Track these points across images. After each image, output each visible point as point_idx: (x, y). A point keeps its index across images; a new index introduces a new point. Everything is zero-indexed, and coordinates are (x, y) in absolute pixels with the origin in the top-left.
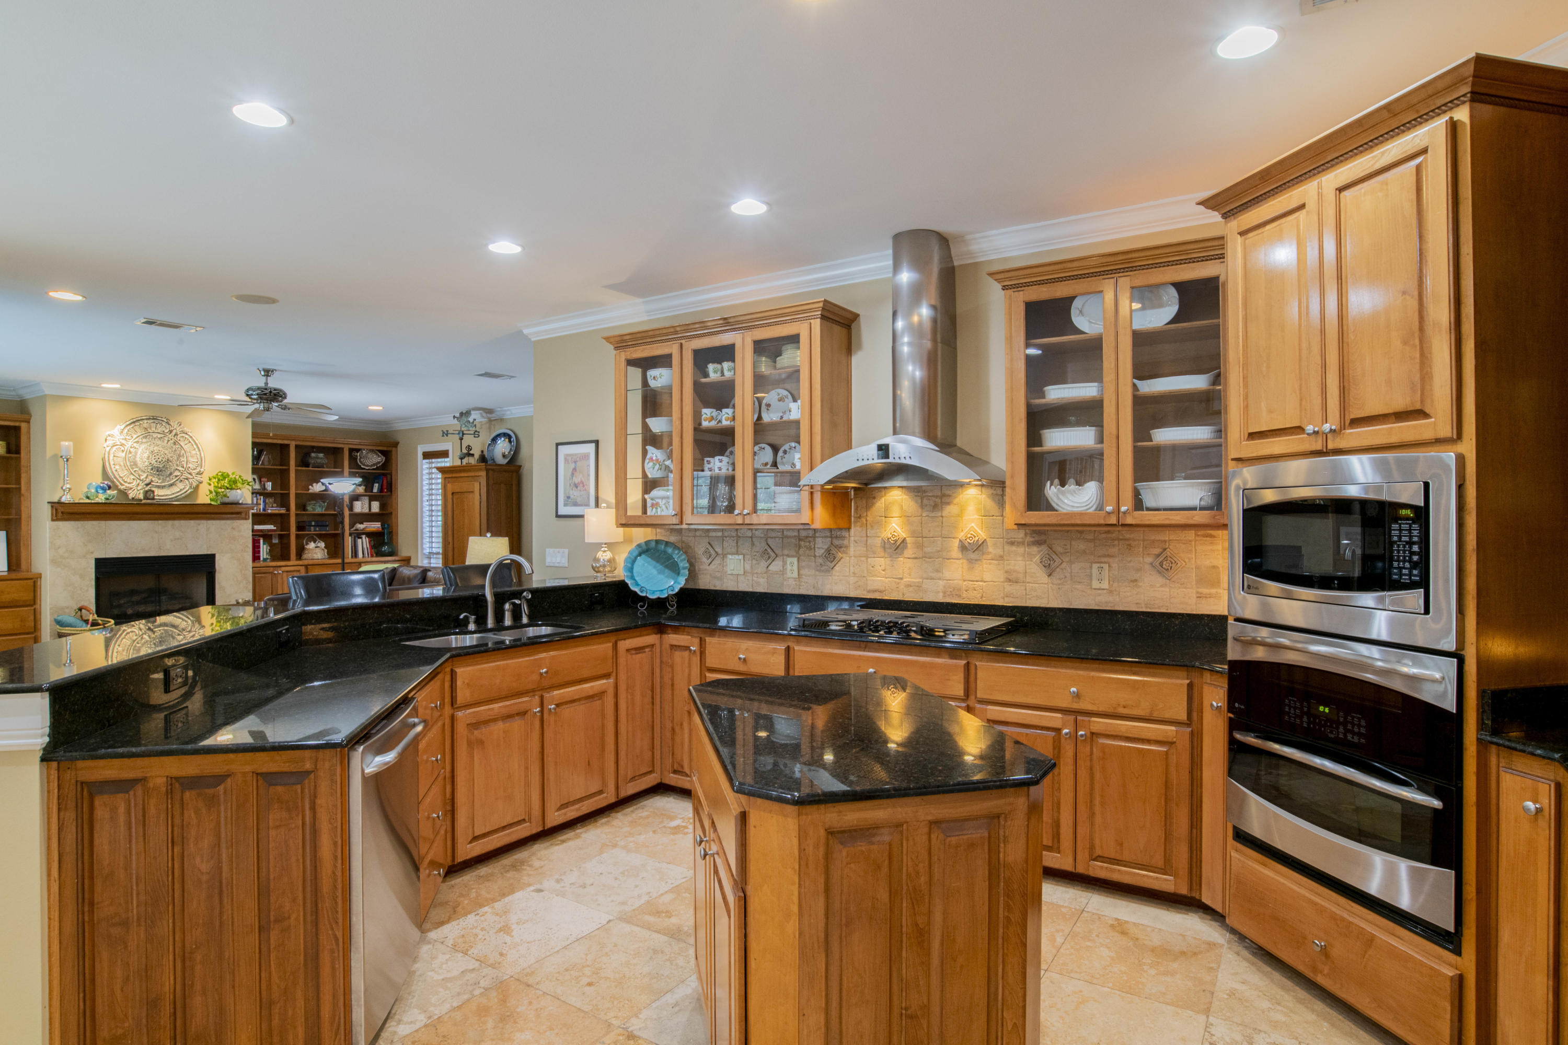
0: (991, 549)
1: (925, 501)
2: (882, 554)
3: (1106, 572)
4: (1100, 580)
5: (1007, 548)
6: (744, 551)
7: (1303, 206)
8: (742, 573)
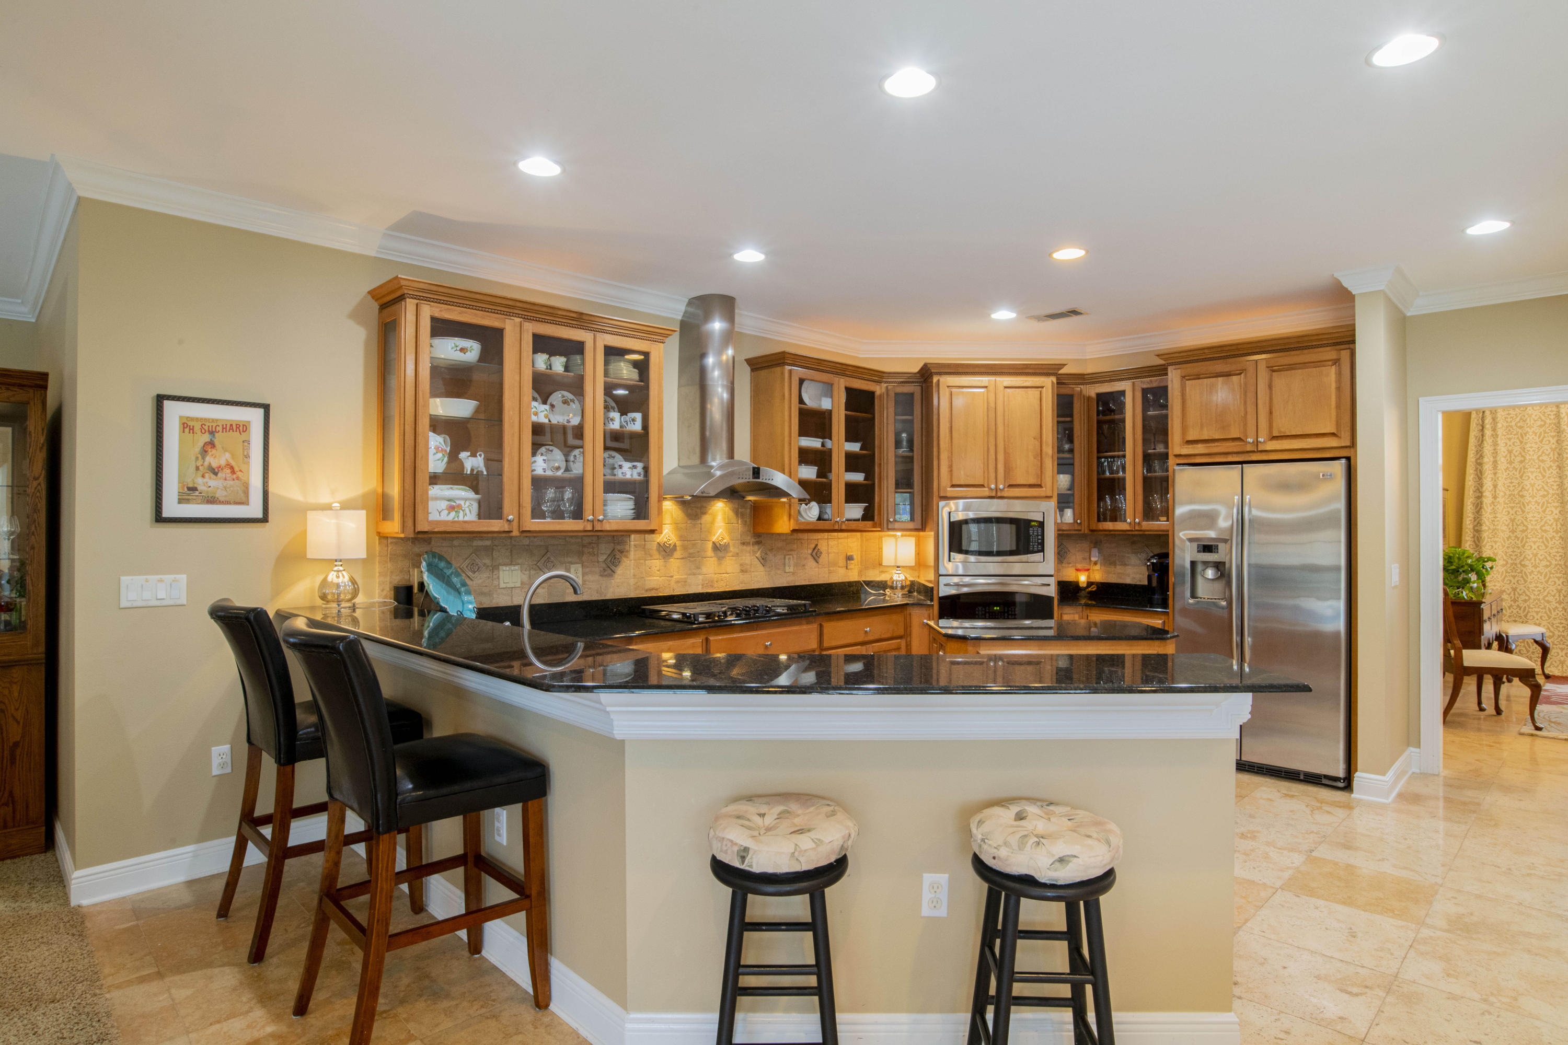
0: (731, 549)
1: (689, 511)
2: (657, 556)
3: (792, 562)
4: (790, 566)
5: (741, 547)
6: (520, 561)
7: (986, 387)
8: (519, 585)
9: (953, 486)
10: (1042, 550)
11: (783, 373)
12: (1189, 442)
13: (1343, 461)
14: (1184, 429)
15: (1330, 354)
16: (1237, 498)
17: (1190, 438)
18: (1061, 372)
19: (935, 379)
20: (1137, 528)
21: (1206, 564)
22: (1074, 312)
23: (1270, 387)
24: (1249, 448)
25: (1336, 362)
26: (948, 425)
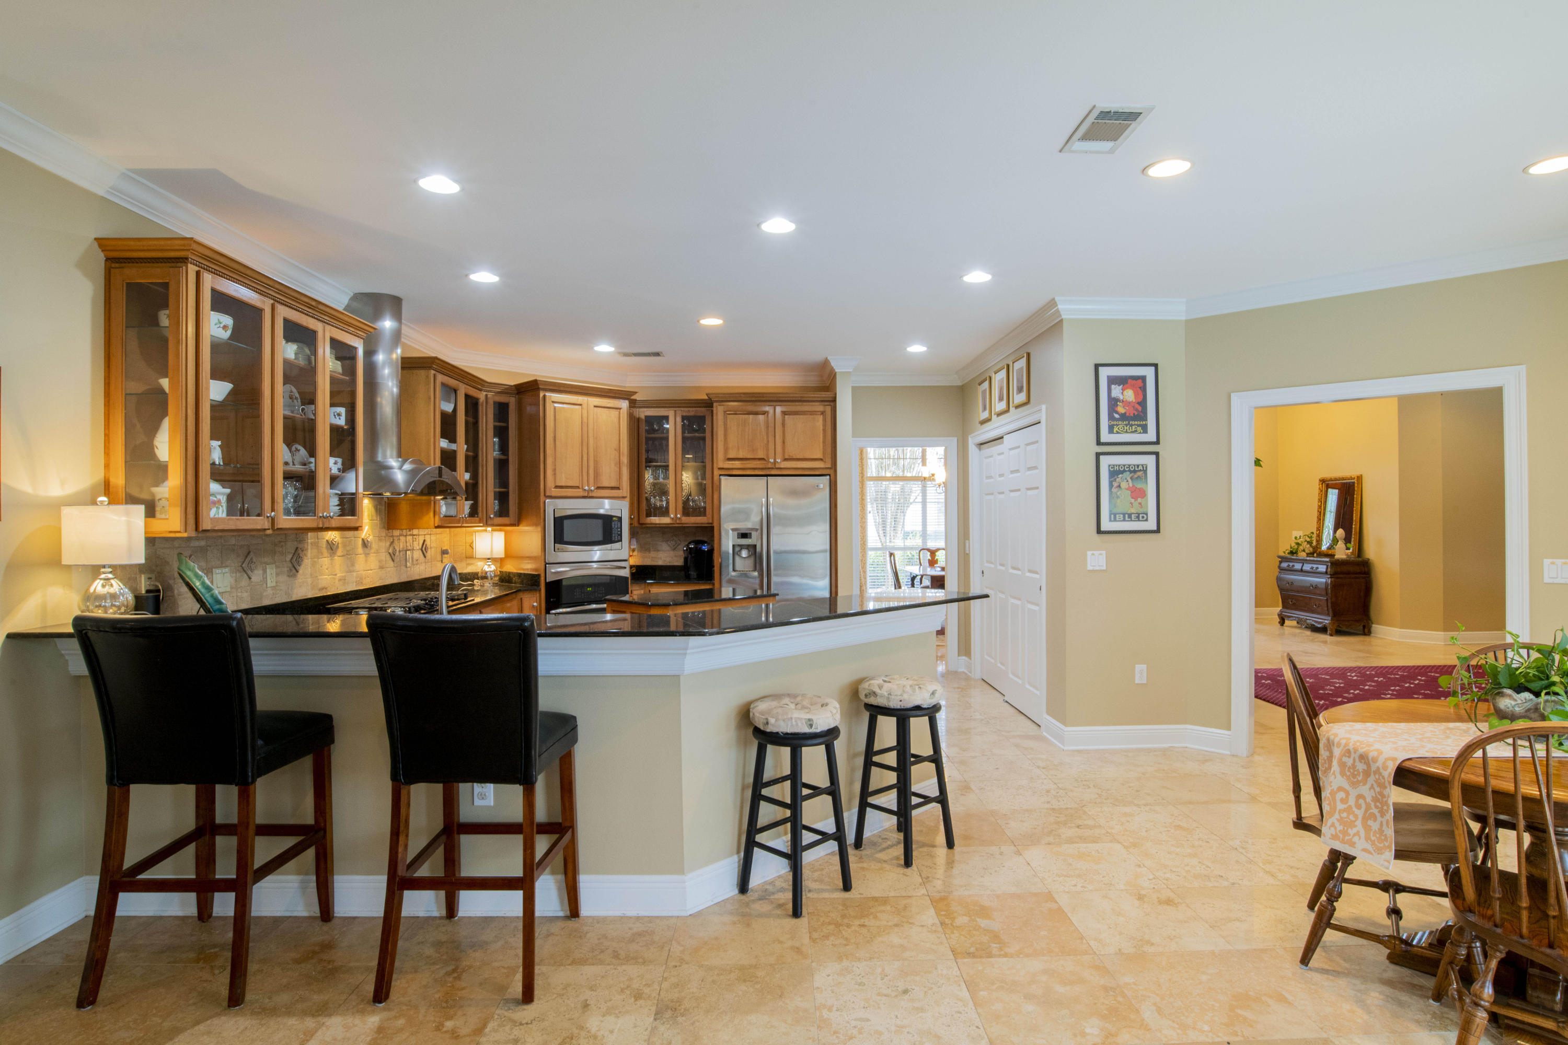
0: (373, 545)
2: (327, 554)
5: (379, 544)
6: (228, 562)
7: (581, 405)
8: (228, 589)
9: (557, 487)
10: (621, 540)
11: (427, 377)
12: (730, 459)
13: (828, 477)
14: (726, 450)
15: (819, 407)
16: (764, 500)
17: (731, 456)
18: (633, 397)
19: (541, 395)
20: (678, 522)
21: (742, 547)
22: (657, 354)
23: (783, 425)
24: (770, 466)
25: (823, 413)
26: (552, 435)
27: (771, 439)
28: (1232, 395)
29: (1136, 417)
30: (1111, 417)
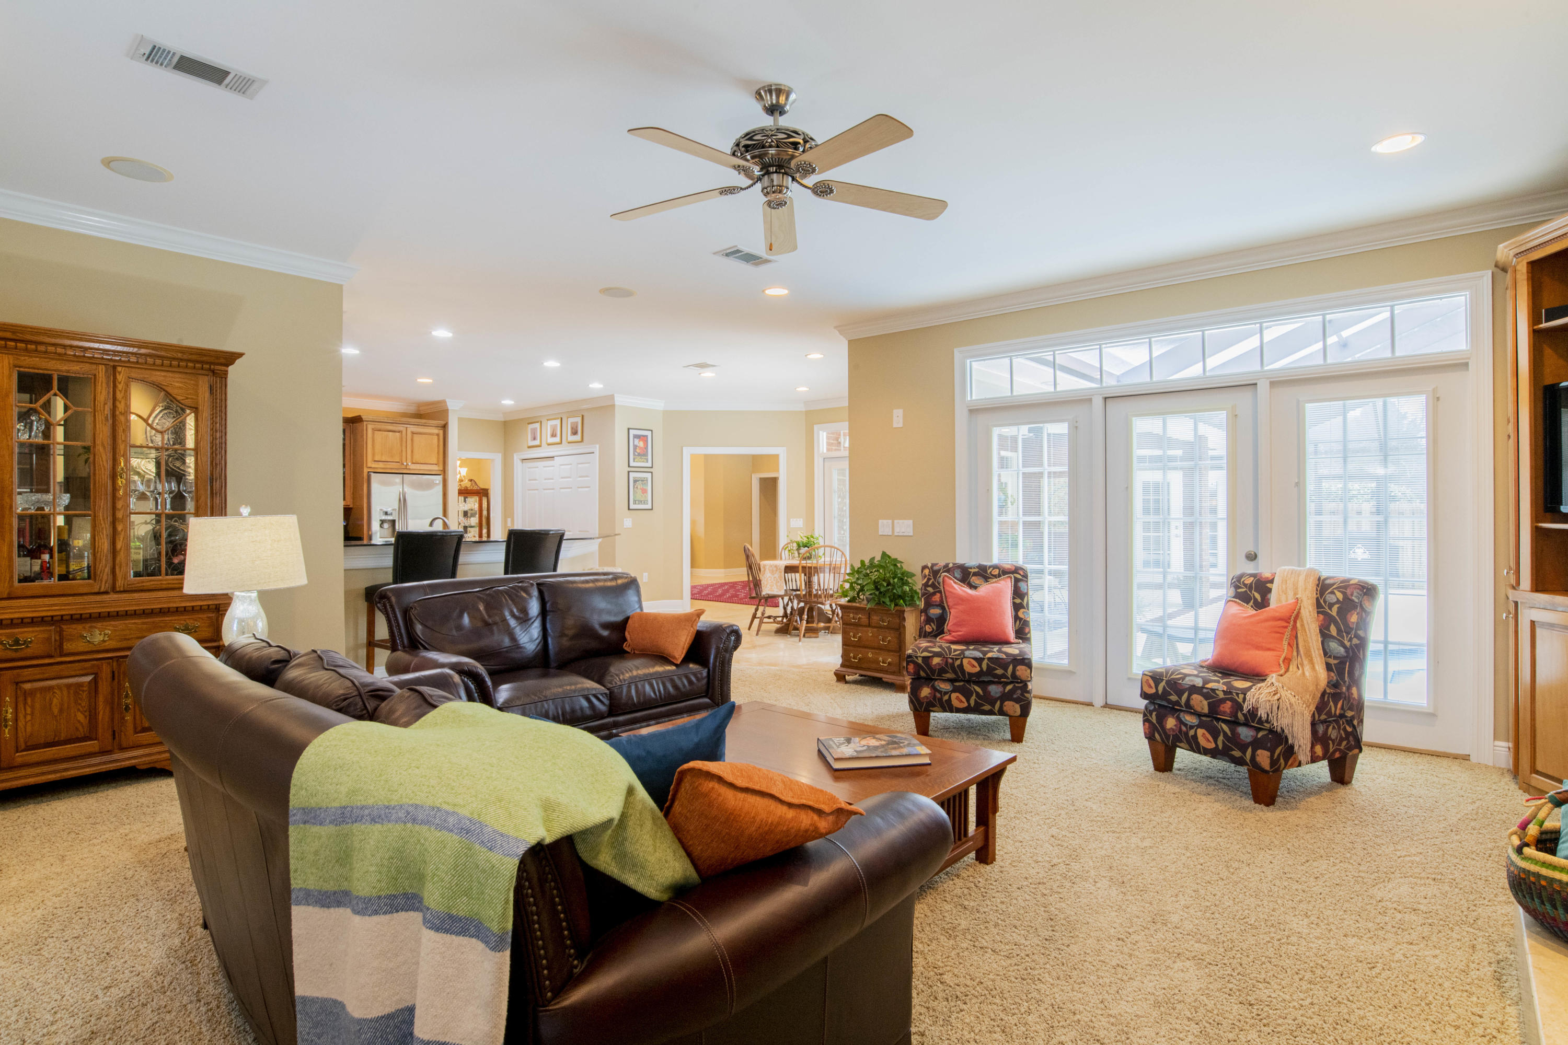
13: (442, 476)
15: (436, 431)
16: (401, 490)
17: (377, 460)
21: (384, 521)
23: (412, 440)
24: (403, 467)
25: (438, 435)
27: (404, 449)
28: (684, 448)
29: (643, 454)
30: (634, 454)
